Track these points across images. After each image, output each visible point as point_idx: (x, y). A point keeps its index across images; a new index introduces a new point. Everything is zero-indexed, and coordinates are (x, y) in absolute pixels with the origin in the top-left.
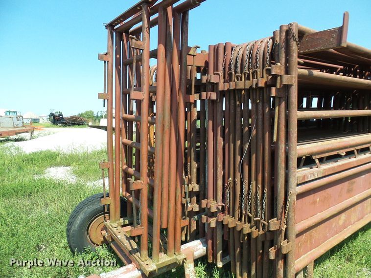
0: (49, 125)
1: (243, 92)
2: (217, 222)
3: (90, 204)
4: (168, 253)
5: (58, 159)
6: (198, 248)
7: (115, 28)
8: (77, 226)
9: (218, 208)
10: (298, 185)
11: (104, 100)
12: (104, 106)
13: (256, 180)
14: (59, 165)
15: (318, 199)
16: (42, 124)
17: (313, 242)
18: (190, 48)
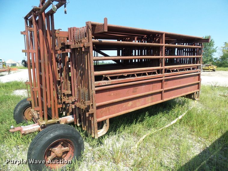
0: (22, 68)
1: (79, 49)
2: (75, 106)
3: (24, 102)
4: (52, 119)
5: (21, 86)
6: (70, 118)
7: (29, 19)
8: (17, 111)
9: (75, 100)
10: (96, 87)
11: (26, 53)
12: (26, 56)
13: (85, 86)
14: (21, 89)
15: (112, 94)
16: (18, 67)
17: (111, 112)
18: (56, 30)
